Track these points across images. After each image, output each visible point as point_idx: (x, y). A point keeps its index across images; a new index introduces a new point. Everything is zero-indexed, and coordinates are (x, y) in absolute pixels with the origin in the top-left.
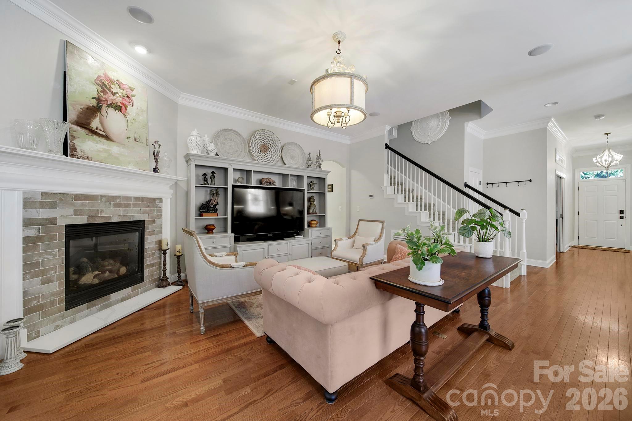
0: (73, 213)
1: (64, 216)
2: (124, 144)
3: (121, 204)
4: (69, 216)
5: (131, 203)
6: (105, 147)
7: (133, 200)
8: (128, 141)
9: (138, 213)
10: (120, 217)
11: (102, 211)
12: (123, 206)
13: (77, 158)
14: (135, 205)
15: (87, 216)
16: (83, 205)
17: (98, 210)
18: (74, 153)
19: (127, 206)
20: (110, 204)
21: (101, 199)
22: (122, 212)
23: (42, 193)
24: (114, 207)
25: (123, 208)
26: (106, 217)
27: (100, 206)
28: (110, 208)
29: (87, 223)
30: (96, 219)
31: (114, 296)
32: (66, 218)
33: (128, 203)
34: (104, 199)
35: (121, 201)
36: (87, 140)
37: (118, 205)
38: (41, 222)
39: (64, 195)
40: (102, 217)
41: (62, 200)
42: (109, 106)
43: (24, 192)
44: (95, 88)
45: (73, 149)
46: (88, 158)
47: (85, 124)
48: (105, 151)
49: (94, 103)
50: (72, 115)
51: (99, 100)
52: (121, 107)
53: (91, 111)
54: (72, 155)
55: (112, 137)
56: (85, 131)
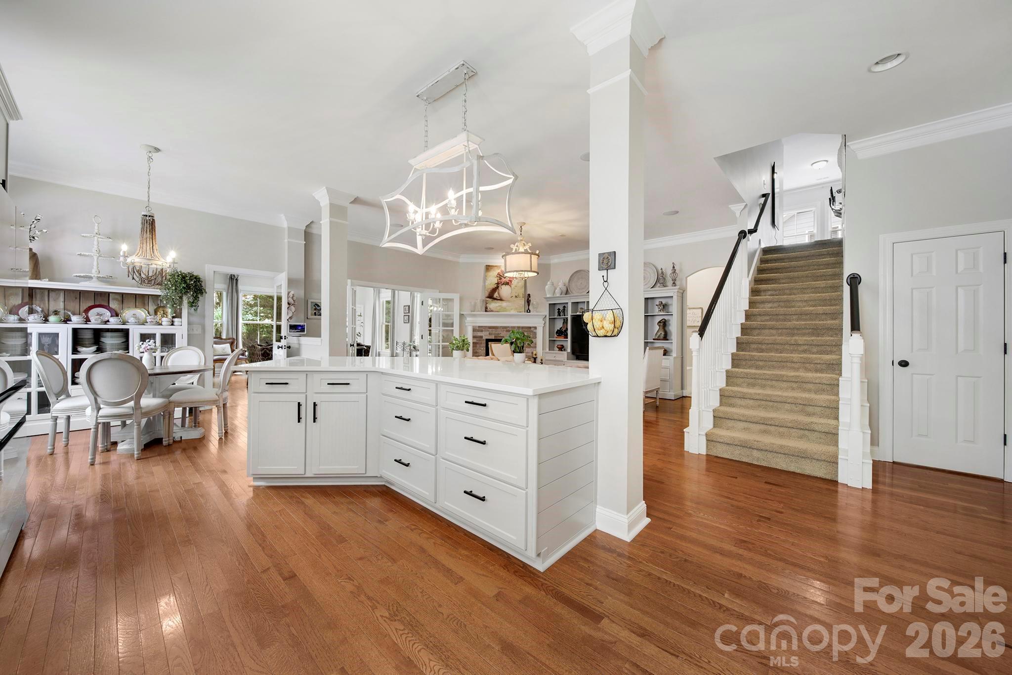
2: (510, 301)
6: (499, 304)
8: (511, 298)
36: (492, 303)
42: (502, 285)
43: (473, 326)
44: (496, 279)
45: (486, 308)
46: (492, 311)
47: (491, 296)
48: (499, 306)
49: (496, 286)
50: (487, 294)
51: (498, 284)
52: (508, 283)
53: (494, 290)
54: (486, 311)
55: (503, 299)
56: (491, 299)
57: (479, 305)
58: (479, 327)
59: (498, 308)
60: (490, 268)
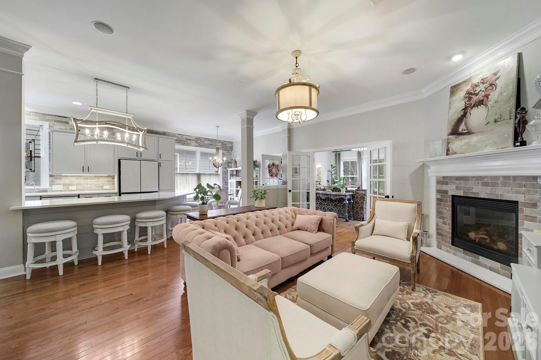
0: (455, 188)
1: (451, 190)
2: (483, 131)
3: (488, 182)
4: (453, 190)
5: (500, 182)
6: (466, 141)
7: (501, 179)
8: (487, 127)
9: (508, 192)
10: (487, 194)
11: (472, 188)
12: (490, 185)
13: (450, 155)
14: (504, 185)
15: (463, 191)
16: (460, 183)
17: (470, 187)
18: (448, 152)
19: (495, 185)
20: (479, 183)
21: (472, 179)
22: (489, 190)
23: (443, 177)
24: (482, 186)
25: (490, 187)
26: (475, 193)
27: (470, 184)
28: (478, 186)
29: (463, 195)
30: (469, 194)
31: (482, 259)
32: (452, 191)
33: (496, 182)
34: (474, 179)
35: (488, 180)
36: (456, 141)
37: (485, 184)
38: (442, 191)
39: (451, 177)
40: (473, 193)
41: (450, 180)
42: (472, 108)
43: (437, 177)
44: (463, 102)
45: (448, 150)
46: (455, 153)
47: (455, 132)
48: (466, 144)
49: (462, 113)
50: (450, 131)
51: (465, 109)
52: (483, 100)
53: (460, 121)
54: (447, 154)
55: (473, 130)
56: (455, 136)
57: (439, 146)
58: (444, 177)
59: (464, 147)
60: (455, 89)
